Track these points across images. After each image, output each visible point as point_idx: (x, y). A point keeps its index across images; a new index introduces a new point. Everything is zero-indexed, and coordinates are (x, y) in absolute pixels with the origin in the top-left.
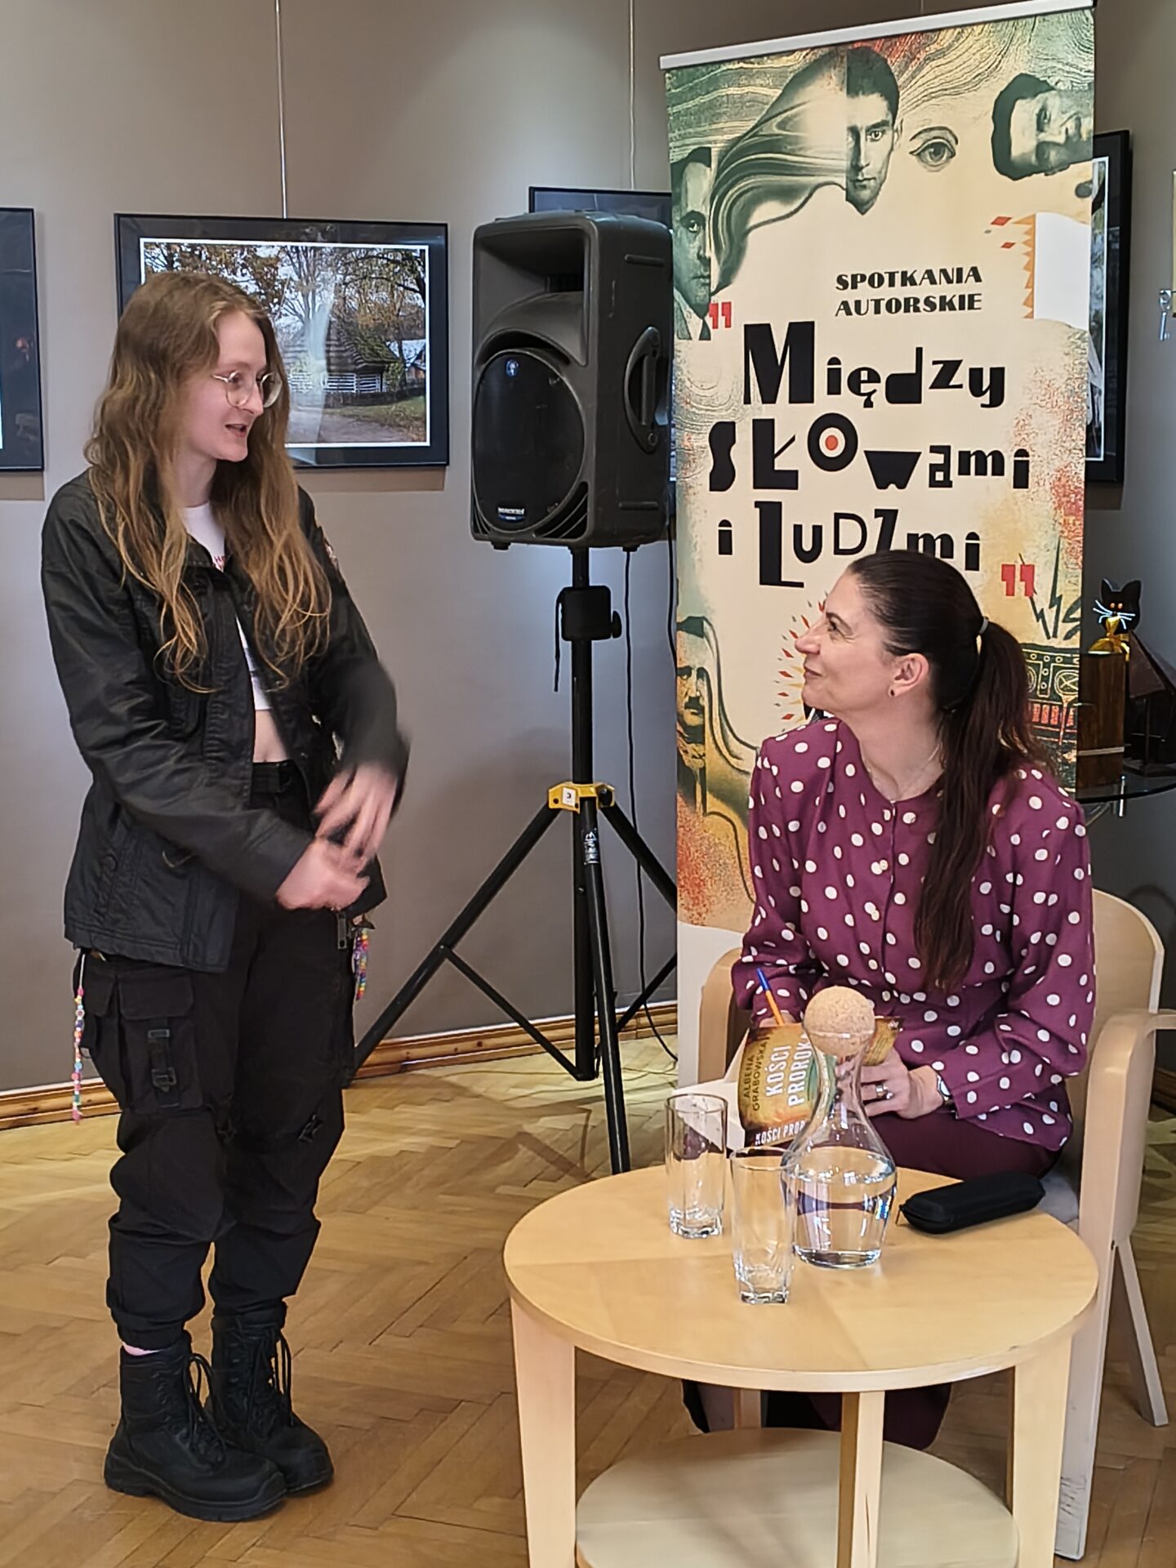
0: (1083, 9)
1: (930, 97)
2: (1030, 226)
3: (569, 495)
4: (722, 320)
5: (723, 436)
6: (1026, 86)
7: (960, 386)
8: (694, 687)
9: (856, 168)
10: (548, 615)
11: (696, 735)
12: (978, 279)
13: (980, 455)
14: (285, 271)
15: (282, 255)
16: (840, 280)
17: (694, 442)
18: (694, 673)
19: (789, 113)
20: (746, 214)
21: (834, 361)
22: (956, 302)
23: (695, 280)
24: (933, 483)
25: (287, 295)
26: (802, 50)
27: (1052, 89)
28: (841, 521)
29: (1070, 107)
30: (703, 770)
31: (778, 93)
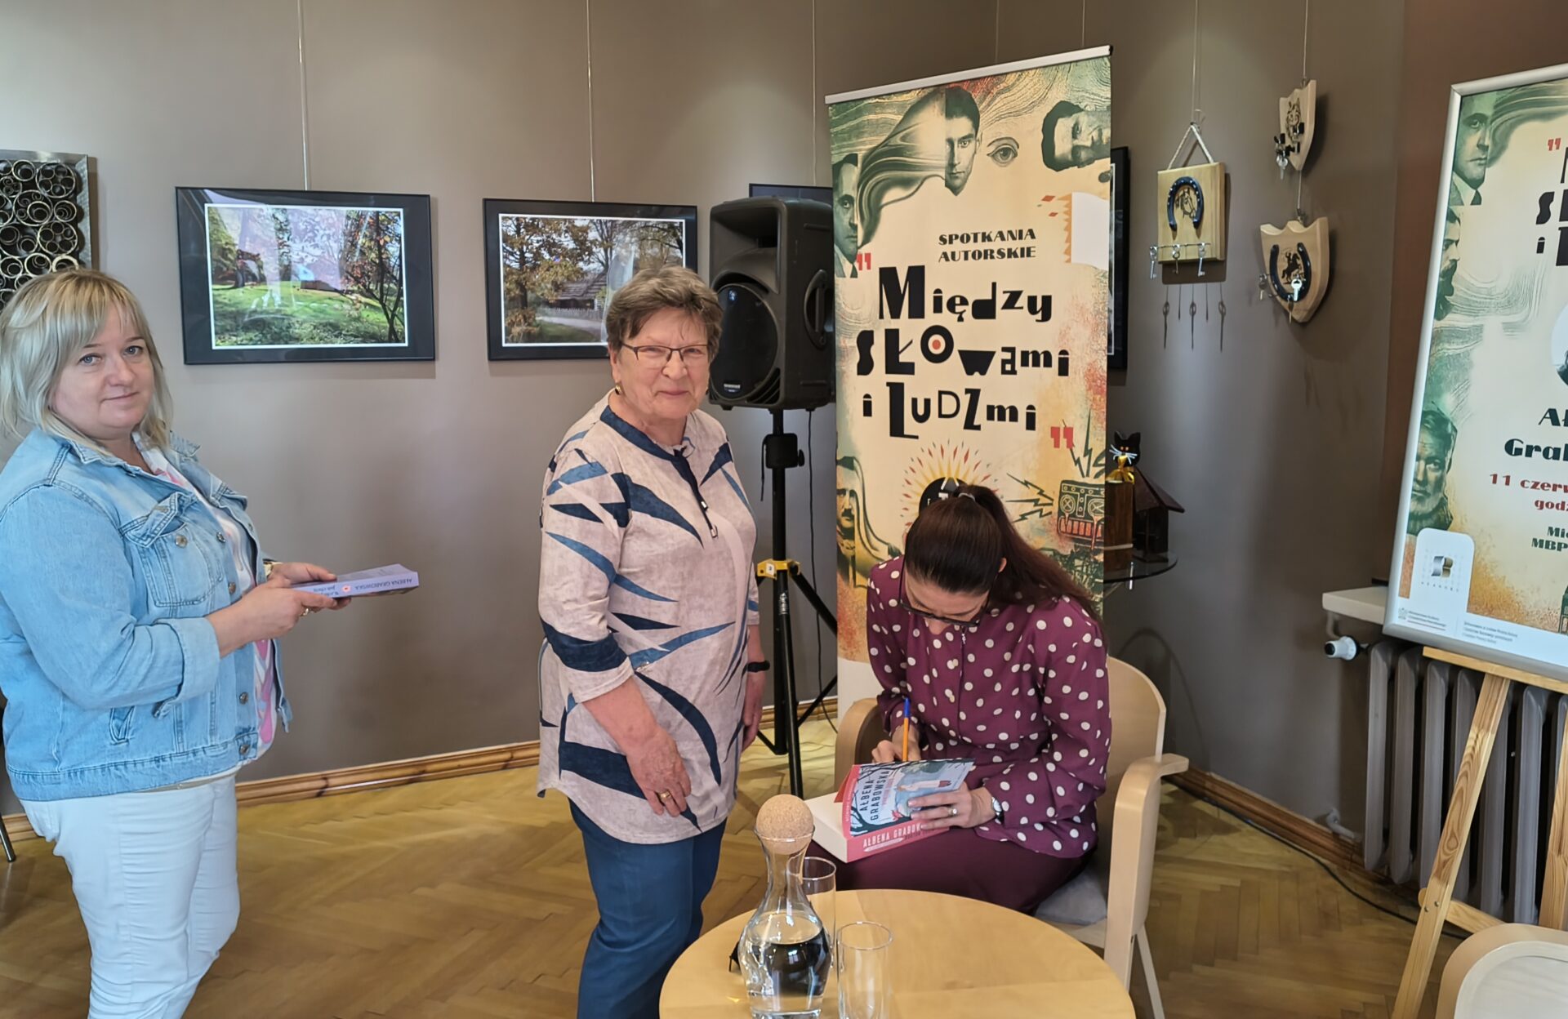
0: (1103, 57)
1: (1000, 118)
2: (1065, 202)
3: (768, 376)
4: (865, 264)
5: (865, 339)
6: (1065, 109)
7: (1022, 308)
8: (847, 503)
9: (952, 165)
10: (757, 451)
11: (849, 534)
12: (1033, 237)
13: (1036, 354)
14: (593, 235)
15: (591, 225)
16: (942, 239)
17: (847, 343)
18: (848, 494)
19: (908, 131)
20: (880, 196)
21: (938, 291)
22: (1019, 254)
23: (847, 240)
24: (1004, 372)
25: (594, 249)
26: (916, 89)
27: (1081, 110)
28: (943, 396)
29: (1094, 122)
30: (854, 558)
31: (901, 117)
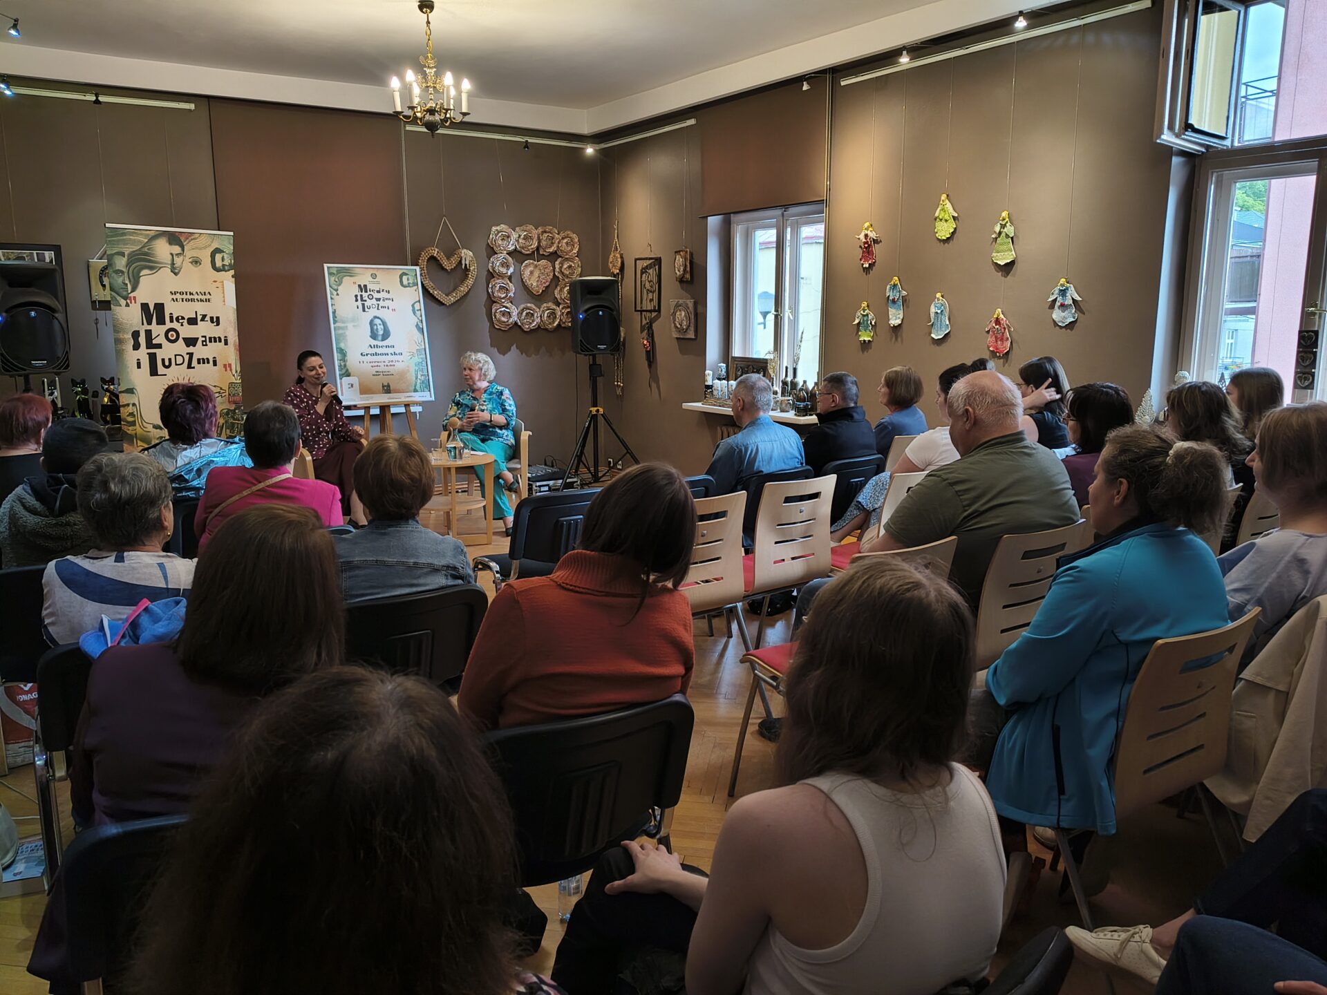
0: (230, 235)
1: (193, 249)
2: (223, 283)
3: (63, 355)
5: (136, 335)
6: (217, 251)
7: (208, 321)
9: (174, 264)
11: (133, 424)
12: (211, 295)
13: (215, 338)
16: (171, 292)
17: (126, 336)
18: (131, 406)
19: (151, 246)
20: (140, 272)
21: (171, 314)
22: (205, 300)
23: (121, 290)
24: (203, 345)
27: (224, 252)
28: (177, 357)
29: (229, 257)
30: (136, 434)
31: (147, 240)
